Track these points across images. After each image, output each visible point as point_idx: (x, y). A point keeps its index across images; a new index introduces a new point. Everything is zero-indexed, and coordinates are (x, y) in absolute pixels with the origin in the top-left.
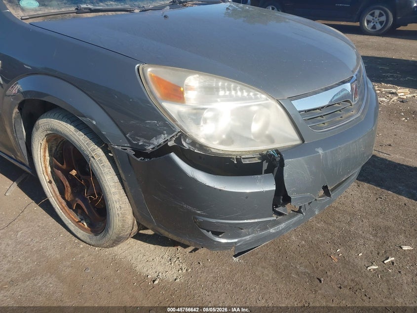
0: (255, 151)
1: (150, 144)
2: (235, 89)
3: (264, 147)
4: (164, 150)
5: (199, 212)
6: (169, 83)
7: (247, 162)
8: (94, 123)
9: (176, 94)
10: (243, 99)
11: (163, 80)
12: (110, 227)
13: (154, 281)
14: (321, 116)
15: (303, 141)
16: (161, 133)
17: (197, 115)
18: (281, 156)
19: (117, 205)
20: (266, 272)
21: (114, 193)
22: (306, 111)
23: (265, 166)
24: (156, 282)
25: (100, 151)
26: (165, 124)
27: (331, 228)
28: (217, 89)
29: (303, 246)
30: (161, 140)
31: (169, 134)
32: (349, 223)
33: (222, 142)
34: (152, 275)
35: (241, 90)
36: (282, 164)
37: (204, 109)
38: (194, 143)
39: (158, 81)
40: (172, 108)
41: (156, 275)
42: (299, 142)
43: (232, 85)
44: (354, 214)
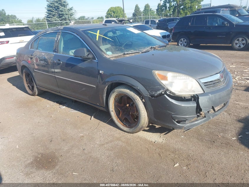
0: (189, 95)
1: (156, 93)
2: (182, 76)
3: (192, 94)
4: (161, 95)
5: (173, 113)
6: (163, 75)
7: (187, 98)
8: (138, 88)
9: (165, 78)
10: (185, 79)
11: (161, 75)
12: (139, 123)
13: (155, 142)
14: (210, 85)
15: (204, 92)
16: (160, 90)
17: (171, 84)
18: (198, 96)
19: (143, 115)
20: (194, 140)
21: (143, 110)
22: (204, 83)
23: (193, 99)
24: (156, 142)
25: (138, 97)
26: (162, 87)
27: (218, 128)
28: (176, 76)
29: (207, 133)
30: (160, 92)
31: (163, 90)
32: (225, 126)
33: (179, 92)
34: (153, 141)
35: (184, 76)
36: (198, 98)
37: (173, 82)
38: (171, 92)
39: (159, 75)
40: (164, 82)
41: (155, 141)
42: (203, 92)
43: (181, 75)
44: (227, 124)
